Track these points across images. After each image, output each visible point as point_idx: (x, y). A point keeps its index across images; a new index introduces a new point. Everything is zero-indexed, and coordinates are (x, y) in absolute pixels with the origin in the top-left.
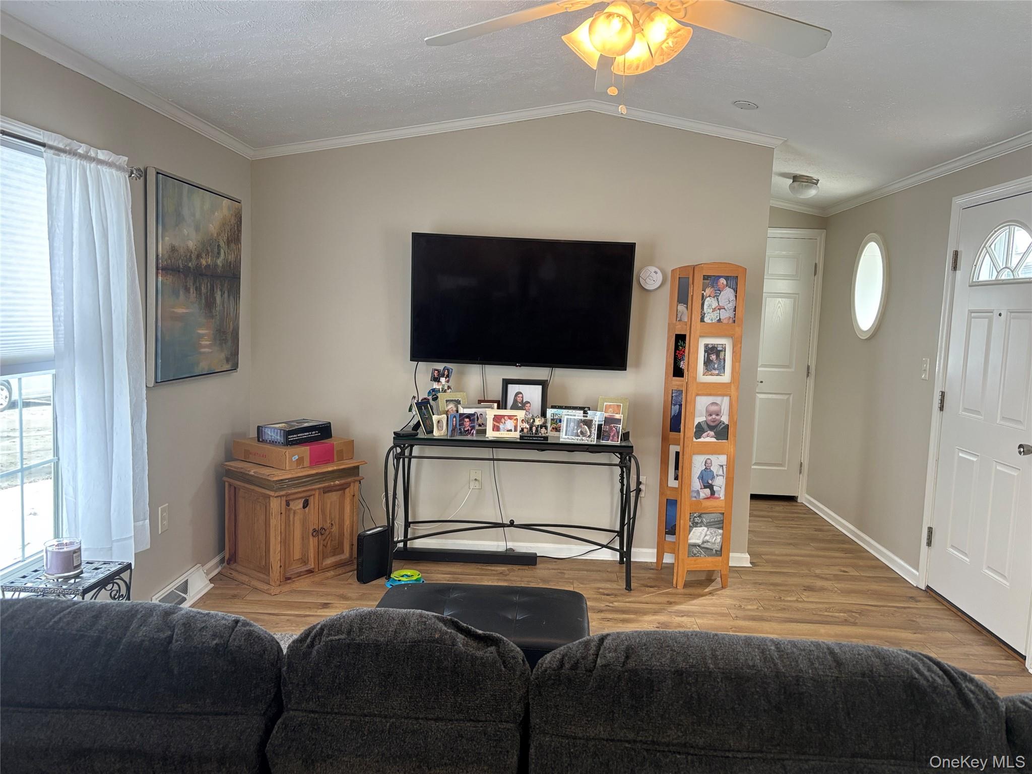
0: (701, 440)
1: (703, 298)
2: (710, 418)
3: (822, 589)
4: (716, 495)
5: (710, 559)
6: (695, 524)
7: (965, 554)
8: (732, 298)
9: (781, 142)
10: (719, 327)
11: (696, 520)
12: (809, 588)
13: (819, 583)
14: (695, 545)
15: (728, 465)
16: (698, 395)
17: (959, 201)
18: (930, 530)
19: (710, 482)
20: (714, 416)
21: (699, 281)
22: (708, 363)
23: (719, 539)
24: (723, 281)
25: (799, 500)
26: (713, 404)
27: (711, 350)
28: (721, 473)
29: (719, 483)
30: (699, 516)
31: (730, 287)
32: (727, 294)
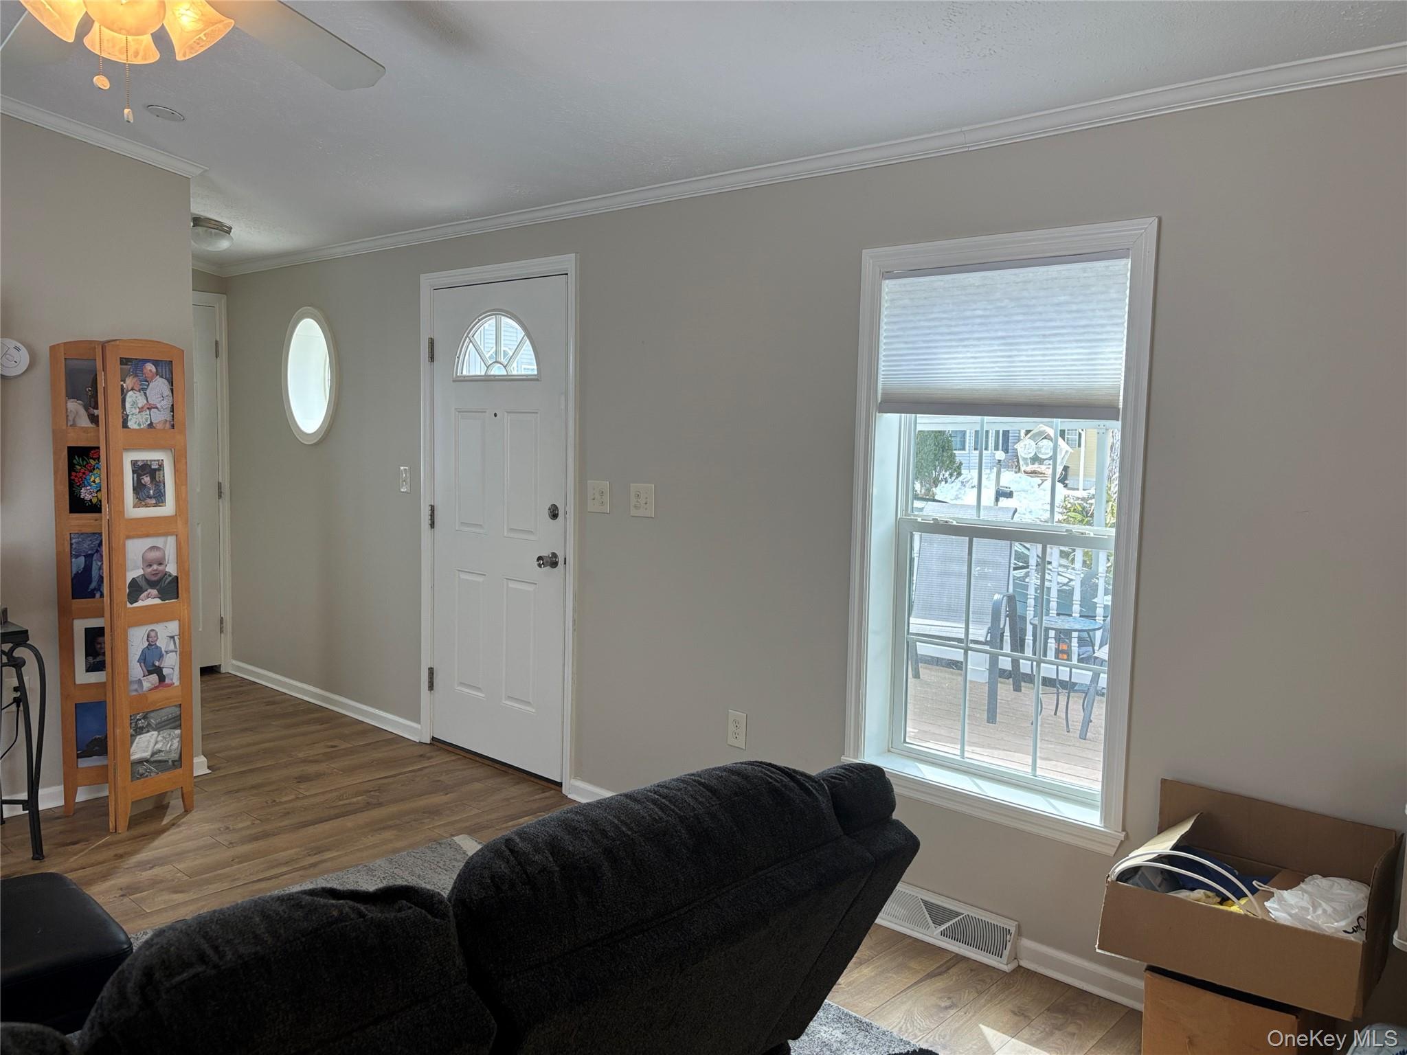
0: (140, 604)
1: (123, 393)
2: (149, 570)
3: (319, 776)
4: (167, 681)
5: (165, 776)
6: (139, 731)
7: (478, 689)
8: (167, 392)
9: (200, 171)
10: (150, 436)
11: (140, 724)
12: (302, 779)
13: (311, 769)
14: (140, 762)
15: (181, 634)
16: (129, 537)
17: (427, 281)
18: (431, 670)
19: (157, 664)
20: (155, 567)
21: (114, 367)
22: (138, 488)
23: (176, 743)
24: (150, 367)
25: (223, 670)
26: (153, 548)
27: (141, 469)
28: (172, 647)
29: (171, 664)
30: (145, 717)
31: (162, 377)
32: (159, 386)
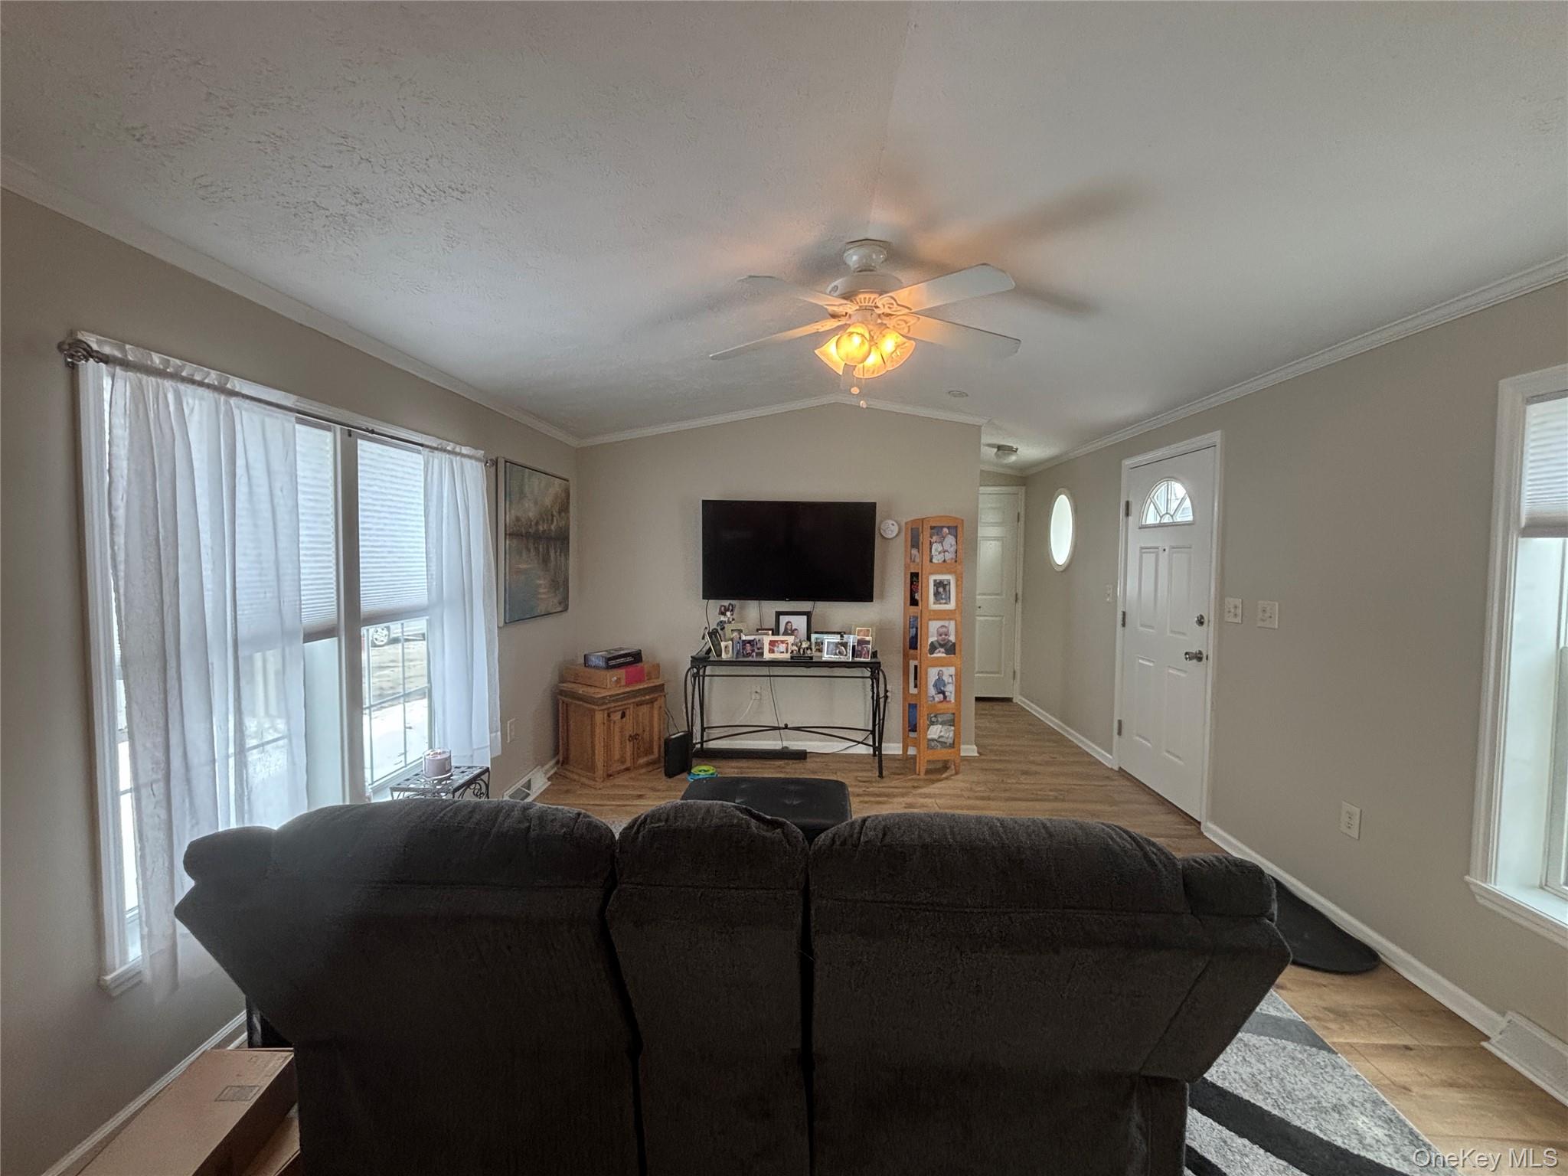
0: (933, 656)
1: (931, 544)
2: (940, 638)
3: (1036, 773)
4: (948, 699)
5: (945, 751)
6: (932, 723)
7: (1148, 741)
8: (954, 543)
9: (986, 421)
10: (945, 566)
11: (933, 719)
12: (1025, 773)
13: (1034, 768)
14: (933, 740)
15: (956, 675)
16: (930, 620)
17: (1128, 463)
18: (1120, 722)
19: (942, 688)
20: (943, 636)
21: (927, 532)
22: (937, 594)
23: (951, 734)
24: (946, 530)
25: (1014, 701)
26: (943, 626)
27: (939, 584)
28: (950, 681)
29: (950, 689)
30: (935, 716)
31: (951, 535)
32: (950, 540)
